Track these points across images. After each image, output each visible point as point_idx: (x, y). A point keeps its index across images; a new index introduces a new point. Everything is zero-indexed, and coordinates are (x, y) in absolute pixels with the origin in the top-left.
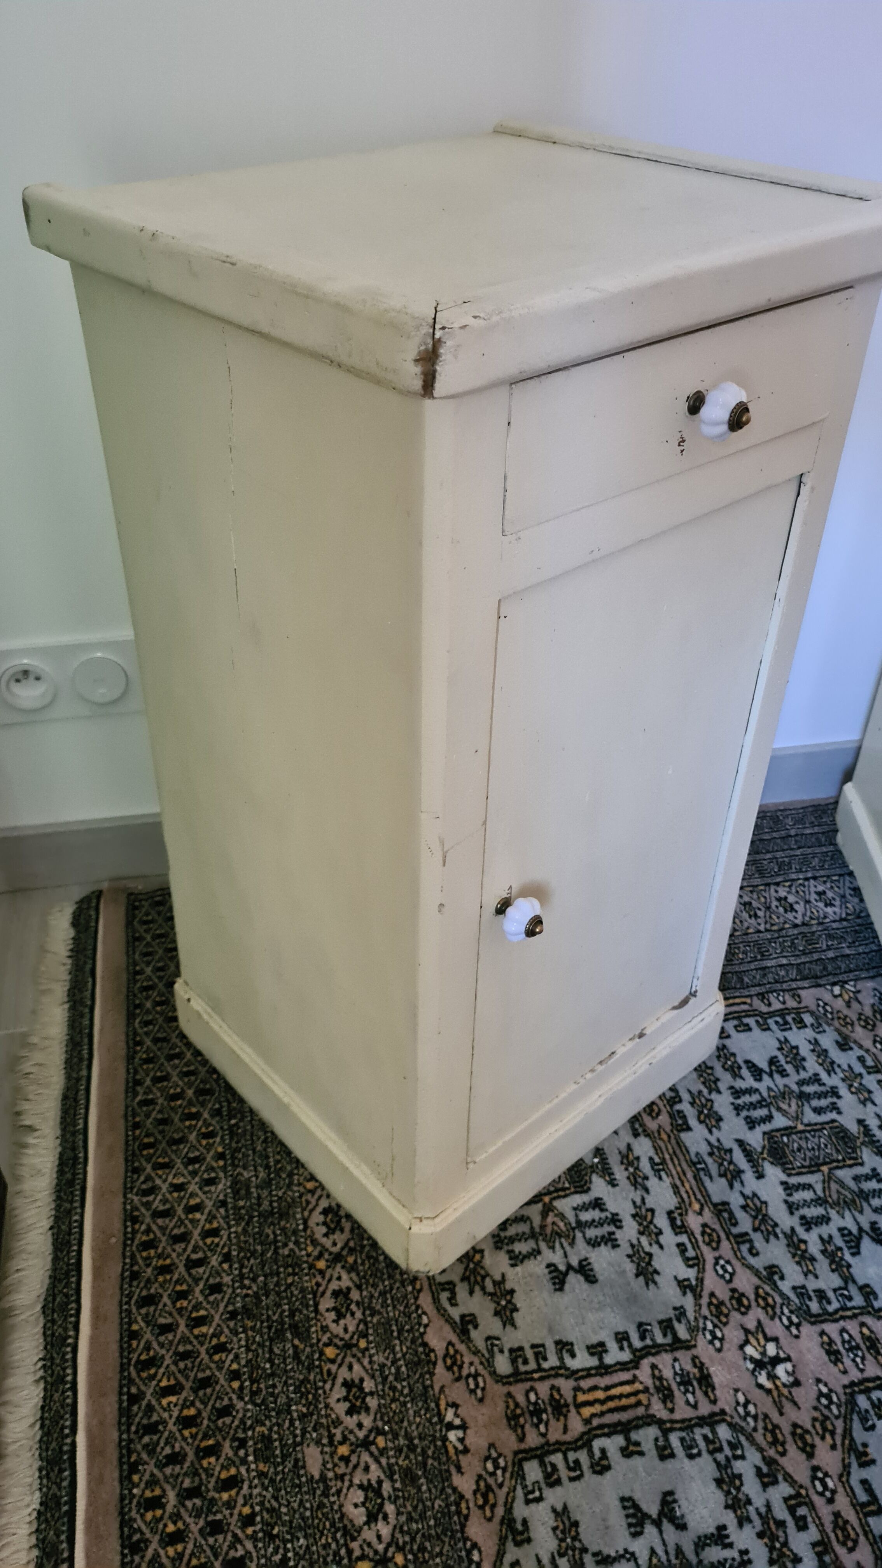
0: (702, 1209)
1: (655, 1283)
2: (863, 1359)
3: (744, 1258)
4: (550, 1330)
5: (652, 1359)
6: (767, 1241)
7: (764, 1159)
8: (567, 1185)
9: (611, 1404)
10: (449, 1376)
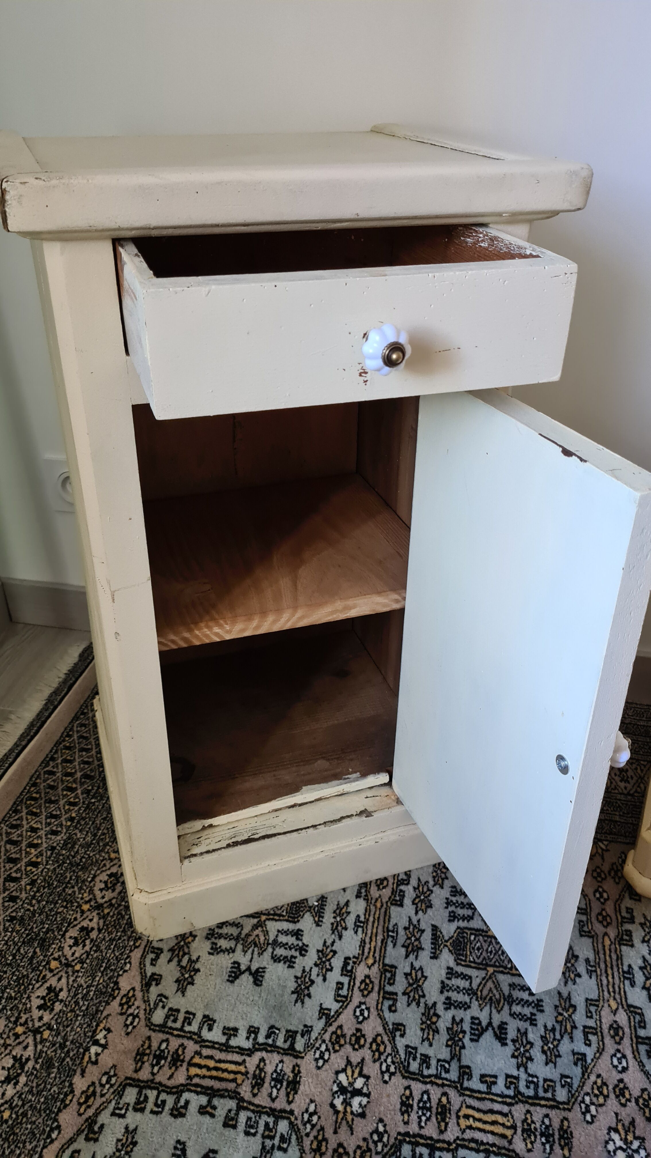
0: (373, 964)
1: (303, 1003)
2: (428, 1119)
3: (381, 1010)
4: (206, 1006)
5: (264, 1054)
6: (409, 1005)
7: (446, 946)
8: (284, 913)
9: (214, 1073)
10: (118, 1009)
